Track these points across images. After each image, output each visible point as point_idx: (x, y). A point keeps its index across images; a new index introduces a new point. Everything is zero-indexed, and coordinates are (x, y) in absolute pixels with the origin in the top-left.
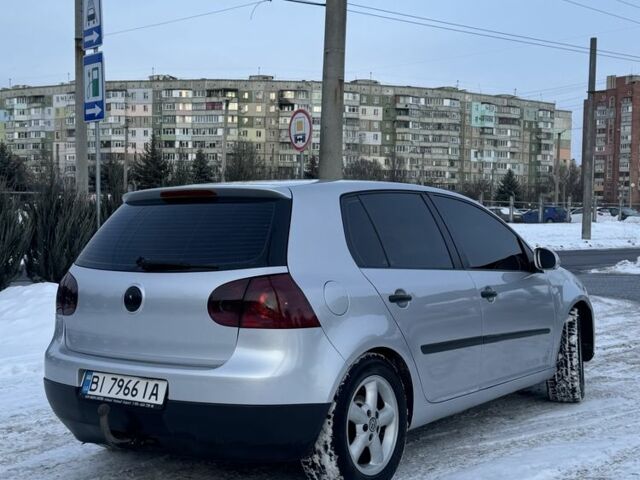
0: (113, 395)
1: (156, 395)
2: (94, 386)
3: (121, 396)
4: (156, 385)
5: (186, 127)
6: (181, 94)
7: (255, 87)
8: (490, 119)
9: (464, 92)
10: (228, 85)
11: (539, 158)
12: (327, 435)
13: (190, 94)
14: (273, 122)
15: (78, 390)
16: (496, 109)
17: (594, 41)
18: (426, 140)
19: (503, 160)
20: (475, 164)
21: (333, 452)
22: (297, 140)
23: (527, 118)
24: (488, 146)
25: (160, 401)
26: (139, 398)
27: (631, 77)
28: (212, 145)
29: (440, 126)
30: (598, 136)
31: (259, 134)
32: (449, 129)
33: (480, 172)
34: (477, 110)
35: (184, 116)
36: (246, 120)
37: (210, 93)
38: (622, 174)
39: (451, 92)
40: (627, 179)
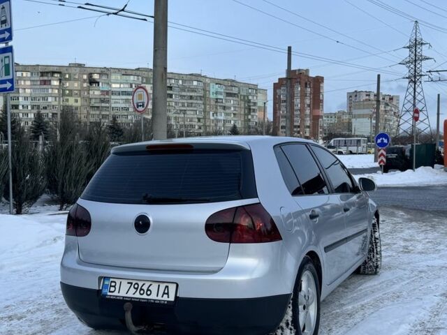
0: (130, 294)
1: (168, 294)
2: (112, 289)
3: (137, 295)
4: (167, 287)
5: (25, 95)
6: (22, 74)
7: (73, 71)
8: (221, 94)
9: (205, 77)
10: (55, 69)
11: (250, 117)
12: (289, 316)
13: (29, 74)
14: (86, 93)
15: (99, 291)
16: (224, 87)
17: (290, 49)
18: (183, 106)
19: (229, 118)
20: (213, 120)
21: (292, 328)
22: (138, 106)
23: (242, 93)
24: (220, 110)
25: (172, 298)
26: (153, 297)
27: (299, 70)
28: (45, 108)
29: (191, 97)
30: (282, 104)
31: (76, 101)
32: (196, 99)
33: (216, 125)
34: (213, 88)
35: (25, 89)
36: (67, 92)
37: (43, 74)
38: (295, 127)
39: (197, 77)
40: (299, 129)
